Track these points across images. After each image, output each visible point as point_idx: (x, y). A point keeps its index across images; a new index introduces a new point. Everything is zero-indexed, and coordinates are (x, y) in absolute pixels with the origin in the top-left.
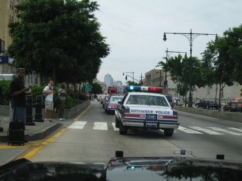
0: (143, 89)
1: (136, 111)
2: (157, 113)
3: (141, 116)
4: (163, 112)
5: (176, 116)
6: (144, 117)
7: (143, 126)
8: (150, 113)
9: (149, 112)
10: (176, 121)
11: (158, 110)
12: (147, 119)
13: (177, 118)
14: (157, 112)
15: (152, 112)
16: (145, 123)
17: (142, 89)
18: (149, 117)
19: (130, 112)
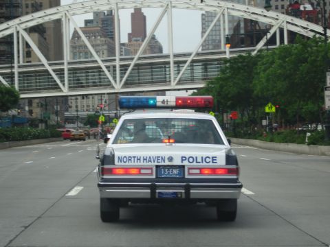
0: (163, 102)
1: (130, 159)
2: (186, 163)
3: (143, 171)
4: (199, 160)
5: (234, 167)
6: (151, 174)
7: (149, 196)
8: (167, 163)
9: (163, 159)
10: (236, 181)
11: (187, 154)
12: (158, 179)
13: (236, 172)
14: (183, 158)
15: (171, 159)
16: (153, 188)
17: (159, 104)
18: (165, 173)
19: (116, 162)
